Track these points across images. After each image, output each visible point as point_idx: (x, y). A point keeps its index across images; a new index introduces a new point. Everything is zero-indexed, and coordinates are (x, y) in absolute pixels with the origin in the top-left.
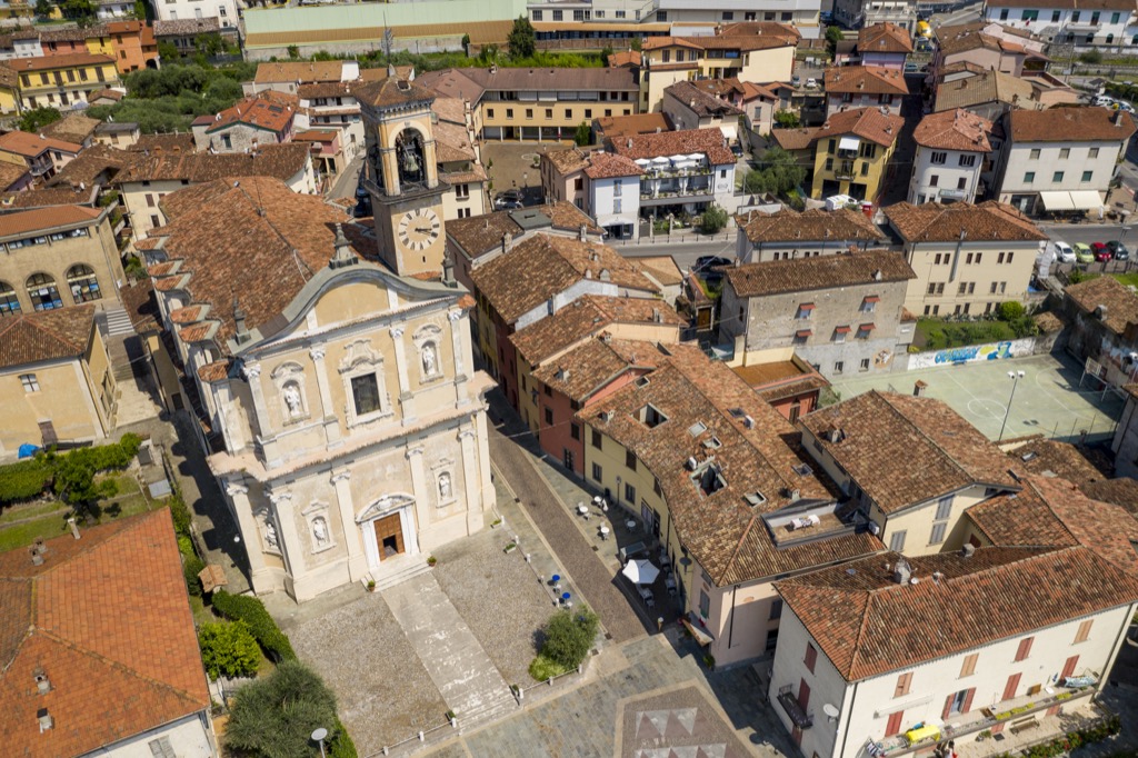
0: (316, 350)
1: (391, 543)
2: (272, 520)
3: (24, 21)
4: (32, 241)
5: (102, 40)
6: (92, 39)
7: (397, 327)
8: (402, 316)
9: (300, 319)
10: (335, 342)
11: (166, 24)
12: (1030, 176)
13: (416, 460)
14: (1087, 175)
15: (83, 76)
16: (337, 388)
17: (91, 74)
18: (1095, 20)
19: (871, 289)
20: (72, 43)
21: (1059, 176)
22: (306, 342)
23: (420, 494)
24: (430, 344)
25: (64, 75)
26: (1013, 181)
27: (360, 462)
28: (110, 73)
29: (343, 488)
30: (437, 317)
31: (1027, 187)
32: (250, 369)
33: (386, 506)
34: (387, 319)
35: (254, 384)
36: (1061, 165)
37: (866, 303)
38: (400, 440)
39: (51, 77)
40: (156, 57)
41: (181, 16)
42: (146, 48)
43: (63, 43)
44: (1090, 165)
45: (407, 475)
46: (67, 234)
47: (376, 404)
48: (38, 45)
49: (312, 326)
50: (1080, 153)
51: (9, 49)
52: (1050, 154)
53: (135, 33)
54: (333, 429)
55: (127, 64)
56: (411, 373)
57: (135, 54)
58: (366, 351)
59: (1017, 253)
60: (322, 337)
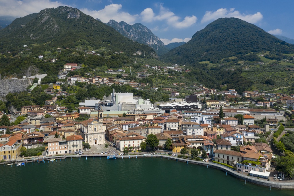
0: (93, 125)
1: (96, 143)
2: (87, 139)
3: (63, 112)
4: (69, 127)
5: (73, 115)
6: (72, 114)
7: (98, 125)
8: (98, 124)
9: (92, 123)
10: (94, 125)
11: (81, 113)
12: (169, 126)
13: (98, 136)
14: (175, 126)
15: (70, 118)
16: (93, 128)
17: (71, 118)
18: (197, 114)
19: (141, 130)
20: (69, 115)
21: (172, 126)
22: (92, 124)
23: (98, 138)
24: (100, 127)
25: (68, 118)
26: (167, 126)
27: (94, 135)
28: (74, 118)
29: (93, 136)
30: (101, 124)
31: (169, 127)
32: (88, 126)
33: (96, 139)
34: (97, 124)
35: (88, 127)
36: (172, 125)
37: (141, 131)
38: (97, 133)
39: (67, 118)
40: (79, 117)
41: (83, 112)
42: (78, 116)
43: (68, 115)
44: (175, 125)
45: (97, 137)
46: (72, 127)
47: (96, 130)
48: (65, 115)
49: (93, 123)
50: (174, 123)
51: (62, 115)
52: (171, 123)
53: (77, 114)
54: (93, 131)
55: (75, 117)
56: (99, 129)
57: (77, 116)
58: (96, 126)
59: (159, 130)
60: (93, 124)
